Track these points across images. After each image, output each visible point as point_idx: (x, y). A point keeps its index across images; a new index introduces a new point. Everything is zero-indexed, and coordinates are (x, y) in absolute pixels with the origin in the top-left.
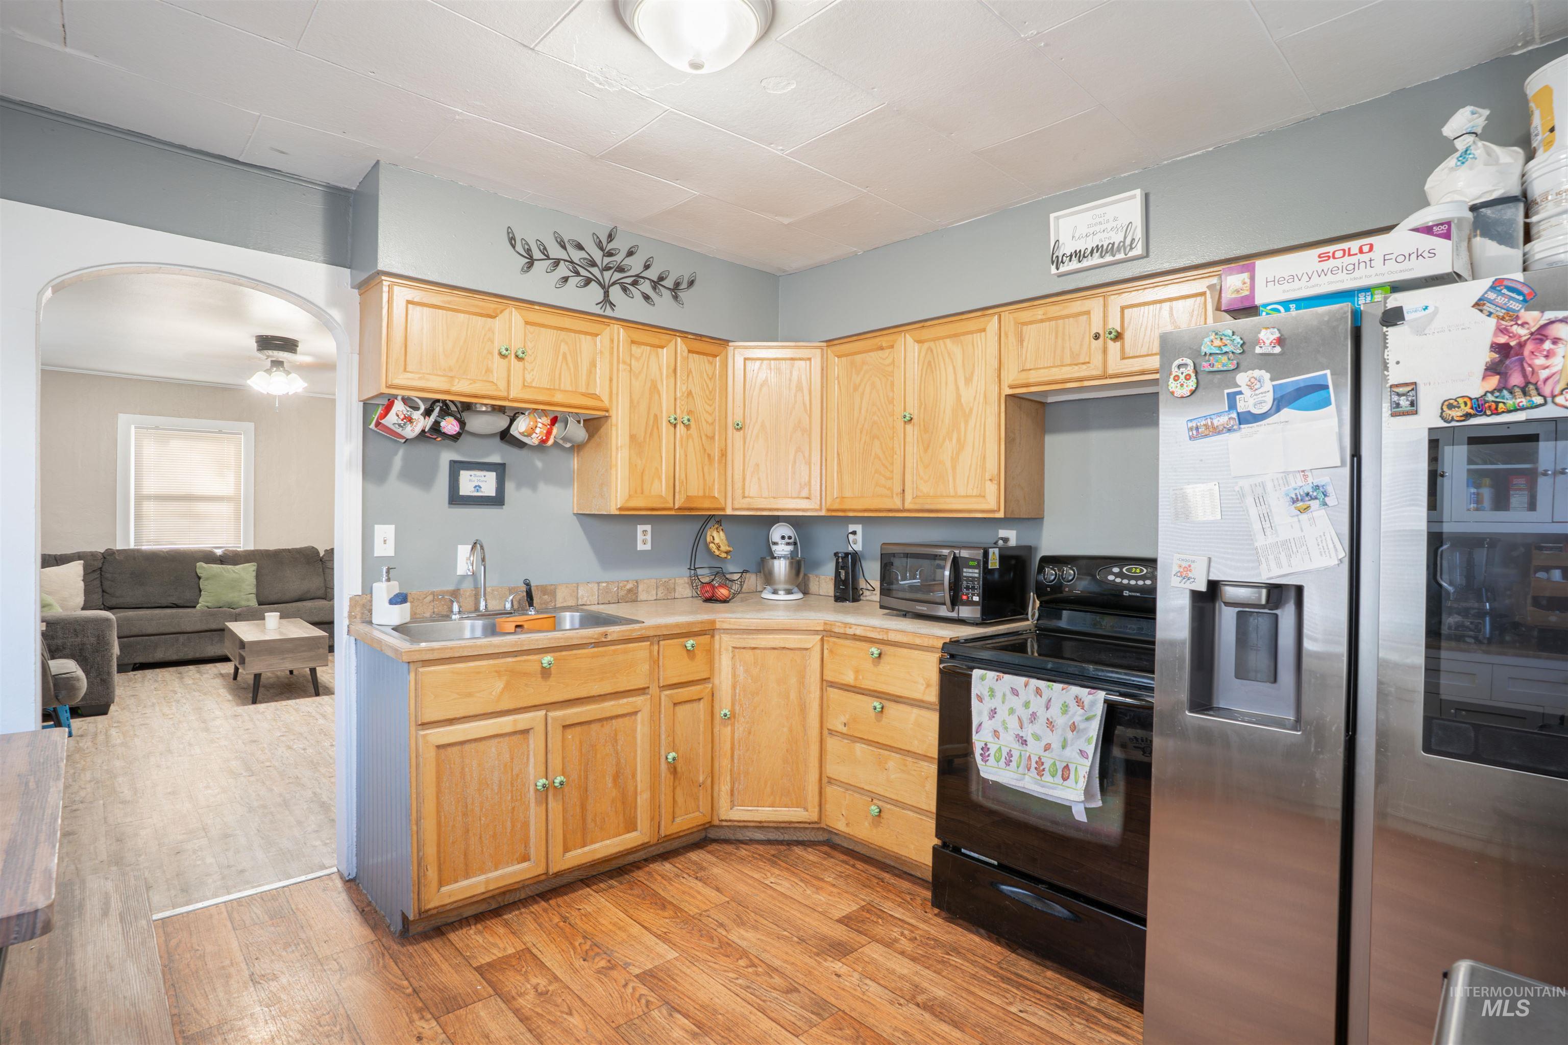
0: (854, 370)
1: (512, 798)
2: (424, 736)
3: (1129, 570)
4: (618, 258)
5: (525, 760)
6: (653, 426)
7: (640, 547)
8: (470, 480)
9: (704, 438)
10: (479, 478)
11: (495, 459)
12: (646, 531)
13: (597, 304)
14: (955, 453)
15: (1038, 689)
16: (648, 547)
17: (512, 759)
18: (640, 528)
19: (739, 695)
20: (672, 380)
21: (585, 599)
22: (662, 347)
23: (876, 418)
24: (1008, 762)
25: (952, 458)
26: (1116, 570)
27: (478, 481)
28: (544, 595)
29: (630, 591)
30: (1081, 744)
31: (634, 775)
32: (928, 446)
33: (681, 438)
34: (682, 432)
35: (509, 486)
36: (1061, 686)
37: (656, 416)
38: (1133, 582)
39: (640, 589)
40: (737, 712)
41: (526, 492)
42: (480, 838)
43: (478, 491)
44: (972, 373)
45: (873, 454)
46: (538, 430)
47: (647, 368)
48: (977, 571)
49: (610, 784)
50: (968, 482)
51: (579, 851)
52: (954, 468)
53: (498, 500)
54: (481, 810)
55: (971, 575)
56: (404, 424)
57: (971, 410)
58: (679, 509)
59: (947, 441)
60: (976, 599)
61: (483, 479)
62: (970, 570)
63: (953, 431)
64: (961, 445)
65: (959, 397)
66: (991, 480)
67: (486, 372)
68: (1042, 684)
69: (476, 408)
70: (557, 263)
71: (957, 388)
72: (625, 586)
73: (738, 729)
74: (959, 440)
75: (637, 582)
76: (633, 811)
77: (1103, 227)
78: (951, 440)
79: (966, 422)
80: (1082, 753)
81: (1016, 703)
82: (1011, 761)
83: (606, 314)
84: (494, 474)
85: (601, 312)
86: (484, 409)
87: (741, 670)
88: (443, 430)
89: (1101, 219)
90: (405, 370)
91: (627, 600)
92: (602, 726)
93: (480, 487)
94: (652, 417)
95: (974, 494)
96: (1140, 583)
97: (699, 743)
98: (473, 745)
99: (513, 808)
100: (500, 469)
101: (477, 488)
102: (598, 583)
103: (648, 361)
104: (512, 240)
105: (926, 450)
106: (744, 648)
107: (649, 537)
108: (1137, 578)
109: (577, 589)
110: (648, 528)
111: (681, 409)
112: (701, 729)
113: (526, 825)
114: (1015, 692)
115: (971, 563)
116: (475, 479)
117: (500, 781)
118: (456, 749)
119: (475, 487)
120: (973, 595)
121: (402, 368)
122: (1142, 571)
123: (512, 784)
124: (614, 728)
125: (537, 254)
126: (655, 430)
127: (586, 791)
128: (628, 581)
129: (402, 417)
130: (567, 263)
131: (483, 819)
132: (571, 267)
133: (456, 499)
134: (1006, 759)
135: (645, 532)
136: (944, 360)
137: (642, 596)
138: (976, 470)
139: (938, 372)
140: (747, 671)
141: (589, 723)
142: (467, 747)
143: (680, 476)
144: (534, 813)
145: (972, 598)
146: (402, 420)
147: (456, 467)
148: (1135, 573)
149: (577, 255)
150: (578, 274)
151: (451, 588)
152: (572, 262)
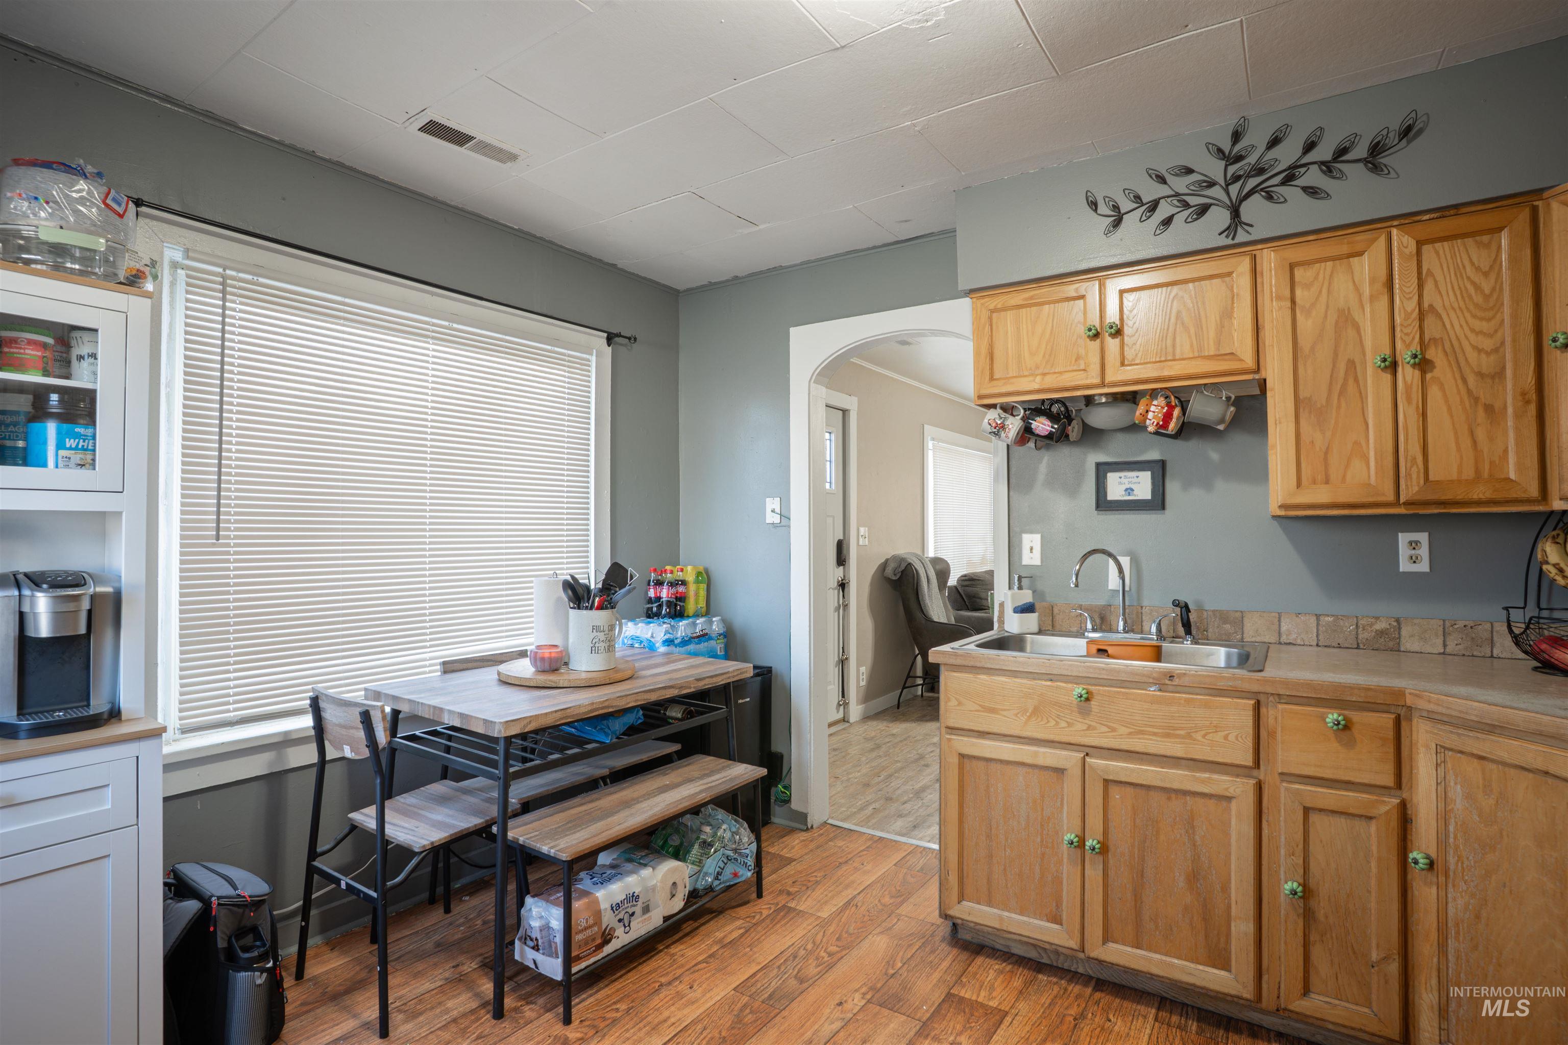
1: (1042, 841)
2: (949, 740)
4: (1252, 159)
5: (1059, 804)
6: (1346, 379)
7: (1405, 566)
8: (1120, 483)
9: (1471, 380)
10: (1130, 480)
11: (1154, 455)
12: (1417, 542)
13: (1220, 234)
16: (1423, 567)
17: (1043, 797)
18: (1403, 539)
19: (1455, 838)
20: (1384, 301)
21: (1294, 636)
22: (1360, 254)
27: (1129, 483)
28: (1225, 623)
29: (1381, 633)
31: (1225, 889)
33: (1408, 389)
34: (1409, 379)
35: (1173, 488)
37: (1351, 364)
39: (1404, 632)
40: (1452, 867)
41: (1197, 493)
42: (1005, 869)
43: (1129, 495)
46: (1150, 415)
47: (1329, 292)
49: (1181, 883)
51: (1129, 949)
53: (1158, 502)
54: (1006, 840)
56: (998, 432)
58: (1408, 504)
61: (1136, 480)
67: (1076, 360)
69: (1095, 400)
70: (1154, 206)
72: (1371, 625)
73: (1455, 899)
75: (1398, 621)
76: (1222, 940)
83: (1237, 241)
84: (1149, 473)
85: (1229, 241)
86: (1104, 400)
87: (1457, 792)
88: (1037, 432)
90: (992, 378)
91: (1376, 646)
92: (1169, 799)
93: (1132, 490)
94: (1342, 366)
97: (1369, 892)
98: (999, 766)
99: (1043, 854)
100: (1160, 470)
101: (1129, 491)
102: (1318, 617)
103: (1330, 284)
104: (1094, 205)
106: (1461, 752)
107: (1424, 551)
109: (1279, 621)
110: (1423, 537)
111: (1404, 341)
112: (1374, 870)
113: (1058, 881)
116: (1126, 481)
117: (1028, 816)
118: (981, 764)
119: (1126, 490)
121: (987, 378)
123: (1042, 825)
124: (1189, 808)
125: (1126, 205)
126: (1351, 381)
127: (1142, 876)
128: (1377, 618)
129: (994, 425)
130: (1169, 200)
131: (1008, 851)
132: (1175, 202)
133: (1103, 504)
135: (1414, 545)
137: (1410, 643)
140: (1468, 796)
141: (1148, 788)
142: (993, 766)
143: (1406, 450)
144: (1069, 872)
146: (995, 428)
147: (1102, 470)
149: (1180, 184)
150: (1186, 205)
151: (1102, 602)
152: (1177, 195)
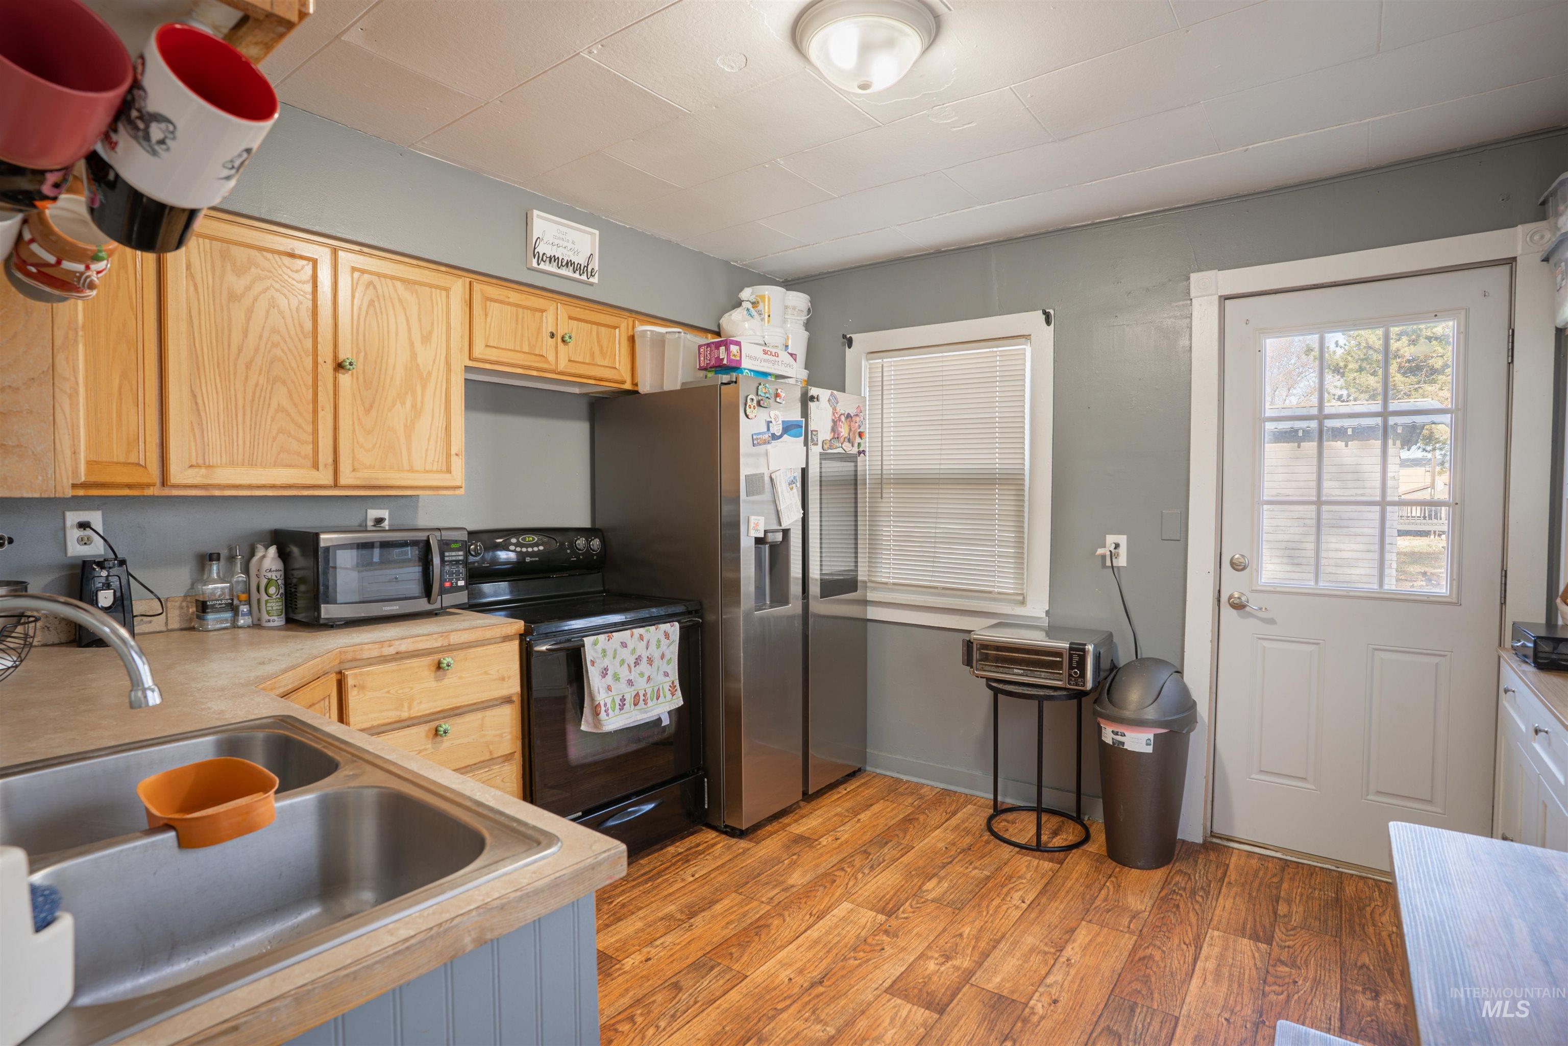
0: (229, 268)
3: (524, 539)
14: (409, 421)
15: (641, 635)
23: (278, 352)
24: (622, 706)
25: (405, 425)
26: (514, 540)
30: (665, 667)
32: (371, 407)
36: (653, 628)
38: (530, 550)
44: (431, 332)
45: (274, 404)
48: (461, 553)
50: (426, 456)
52: (408, 438)
55: (454, 558)
57: (429, 374)
59: (398, 405)
60: (461, 583)
62: (454, 554)
63: (407, 393)
64: (417, 412)
65: (414, 356)
66: (457, 455)
68: (641, 631)
71: (412, 344)
74: (414, 406)
77: (565, 244)
78: (403, 403)
79: (424, 388)
80: (666, 674)
81: (625, 653)
82: (625, 705)
89: (564, 237)
95: (435, 468)
96: (536, 549)
105: (368, 411)
108: (532, 546)
114: (624, 645)
115: (453, 546)
120: (458, 580)
122: (534, 539)
134: (620, 705)
136: (393, 306)
138: (436, 442)
139: (385, 316)
145: (457, 583)
148: (529, 541)
